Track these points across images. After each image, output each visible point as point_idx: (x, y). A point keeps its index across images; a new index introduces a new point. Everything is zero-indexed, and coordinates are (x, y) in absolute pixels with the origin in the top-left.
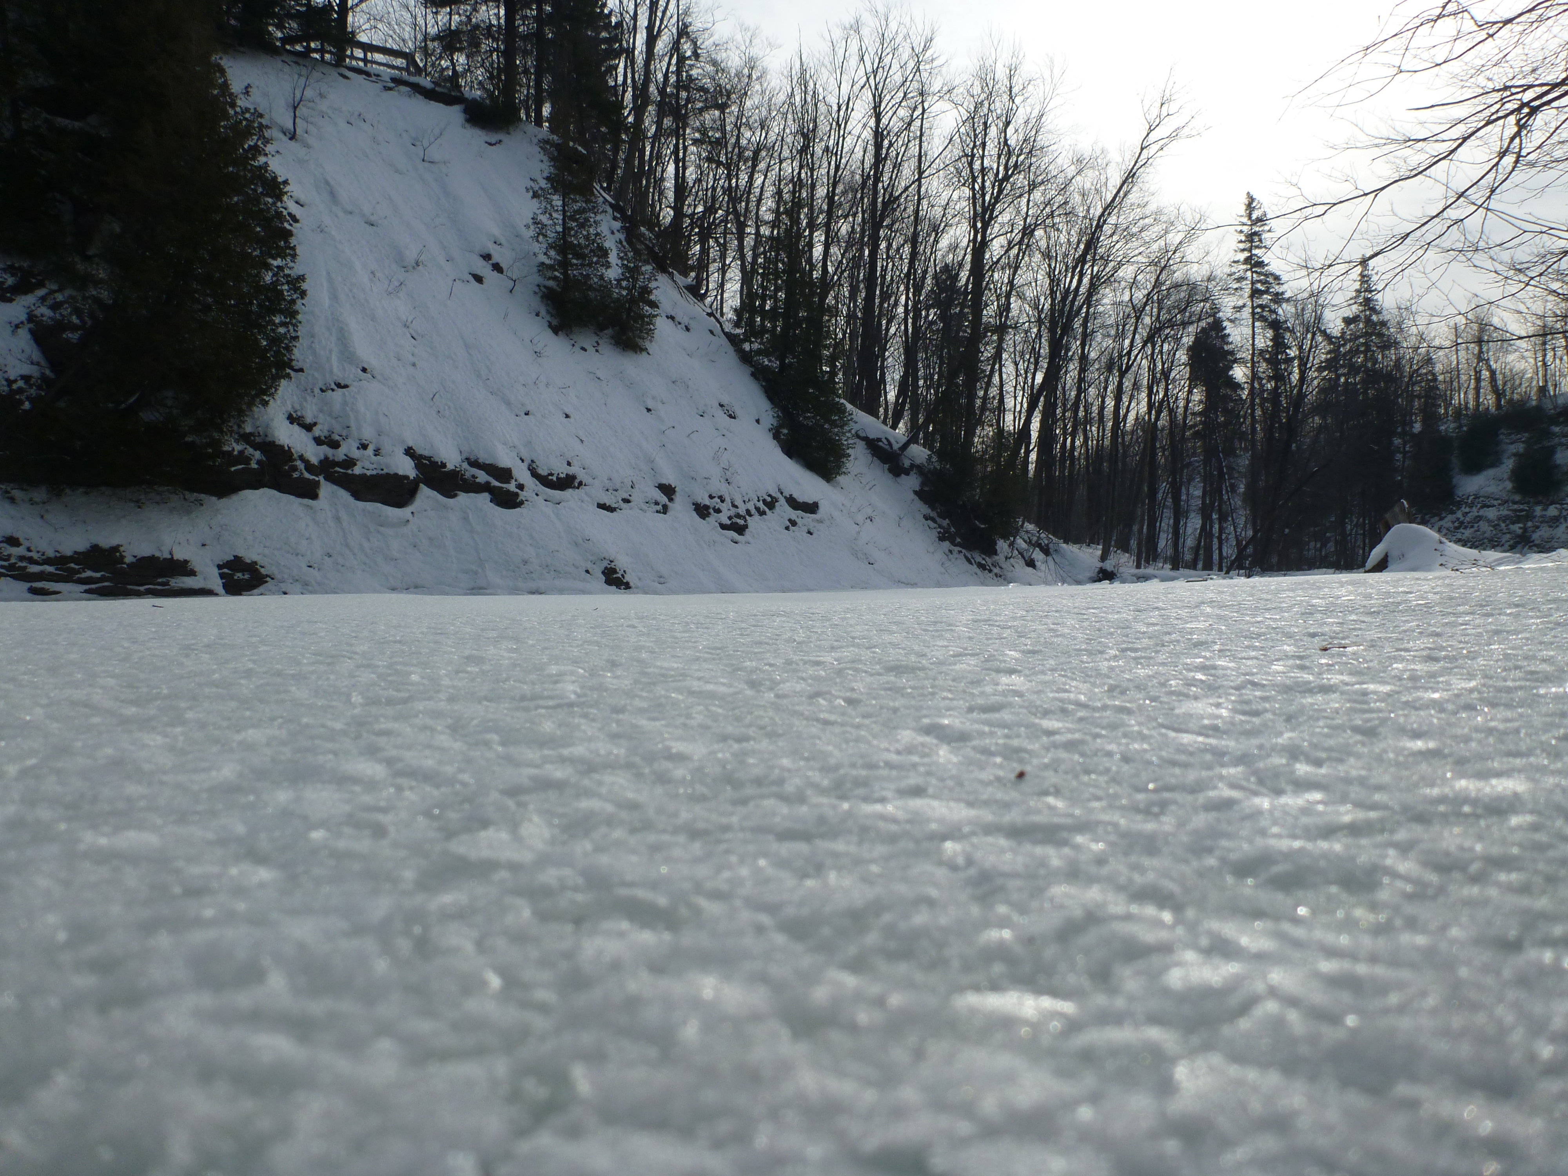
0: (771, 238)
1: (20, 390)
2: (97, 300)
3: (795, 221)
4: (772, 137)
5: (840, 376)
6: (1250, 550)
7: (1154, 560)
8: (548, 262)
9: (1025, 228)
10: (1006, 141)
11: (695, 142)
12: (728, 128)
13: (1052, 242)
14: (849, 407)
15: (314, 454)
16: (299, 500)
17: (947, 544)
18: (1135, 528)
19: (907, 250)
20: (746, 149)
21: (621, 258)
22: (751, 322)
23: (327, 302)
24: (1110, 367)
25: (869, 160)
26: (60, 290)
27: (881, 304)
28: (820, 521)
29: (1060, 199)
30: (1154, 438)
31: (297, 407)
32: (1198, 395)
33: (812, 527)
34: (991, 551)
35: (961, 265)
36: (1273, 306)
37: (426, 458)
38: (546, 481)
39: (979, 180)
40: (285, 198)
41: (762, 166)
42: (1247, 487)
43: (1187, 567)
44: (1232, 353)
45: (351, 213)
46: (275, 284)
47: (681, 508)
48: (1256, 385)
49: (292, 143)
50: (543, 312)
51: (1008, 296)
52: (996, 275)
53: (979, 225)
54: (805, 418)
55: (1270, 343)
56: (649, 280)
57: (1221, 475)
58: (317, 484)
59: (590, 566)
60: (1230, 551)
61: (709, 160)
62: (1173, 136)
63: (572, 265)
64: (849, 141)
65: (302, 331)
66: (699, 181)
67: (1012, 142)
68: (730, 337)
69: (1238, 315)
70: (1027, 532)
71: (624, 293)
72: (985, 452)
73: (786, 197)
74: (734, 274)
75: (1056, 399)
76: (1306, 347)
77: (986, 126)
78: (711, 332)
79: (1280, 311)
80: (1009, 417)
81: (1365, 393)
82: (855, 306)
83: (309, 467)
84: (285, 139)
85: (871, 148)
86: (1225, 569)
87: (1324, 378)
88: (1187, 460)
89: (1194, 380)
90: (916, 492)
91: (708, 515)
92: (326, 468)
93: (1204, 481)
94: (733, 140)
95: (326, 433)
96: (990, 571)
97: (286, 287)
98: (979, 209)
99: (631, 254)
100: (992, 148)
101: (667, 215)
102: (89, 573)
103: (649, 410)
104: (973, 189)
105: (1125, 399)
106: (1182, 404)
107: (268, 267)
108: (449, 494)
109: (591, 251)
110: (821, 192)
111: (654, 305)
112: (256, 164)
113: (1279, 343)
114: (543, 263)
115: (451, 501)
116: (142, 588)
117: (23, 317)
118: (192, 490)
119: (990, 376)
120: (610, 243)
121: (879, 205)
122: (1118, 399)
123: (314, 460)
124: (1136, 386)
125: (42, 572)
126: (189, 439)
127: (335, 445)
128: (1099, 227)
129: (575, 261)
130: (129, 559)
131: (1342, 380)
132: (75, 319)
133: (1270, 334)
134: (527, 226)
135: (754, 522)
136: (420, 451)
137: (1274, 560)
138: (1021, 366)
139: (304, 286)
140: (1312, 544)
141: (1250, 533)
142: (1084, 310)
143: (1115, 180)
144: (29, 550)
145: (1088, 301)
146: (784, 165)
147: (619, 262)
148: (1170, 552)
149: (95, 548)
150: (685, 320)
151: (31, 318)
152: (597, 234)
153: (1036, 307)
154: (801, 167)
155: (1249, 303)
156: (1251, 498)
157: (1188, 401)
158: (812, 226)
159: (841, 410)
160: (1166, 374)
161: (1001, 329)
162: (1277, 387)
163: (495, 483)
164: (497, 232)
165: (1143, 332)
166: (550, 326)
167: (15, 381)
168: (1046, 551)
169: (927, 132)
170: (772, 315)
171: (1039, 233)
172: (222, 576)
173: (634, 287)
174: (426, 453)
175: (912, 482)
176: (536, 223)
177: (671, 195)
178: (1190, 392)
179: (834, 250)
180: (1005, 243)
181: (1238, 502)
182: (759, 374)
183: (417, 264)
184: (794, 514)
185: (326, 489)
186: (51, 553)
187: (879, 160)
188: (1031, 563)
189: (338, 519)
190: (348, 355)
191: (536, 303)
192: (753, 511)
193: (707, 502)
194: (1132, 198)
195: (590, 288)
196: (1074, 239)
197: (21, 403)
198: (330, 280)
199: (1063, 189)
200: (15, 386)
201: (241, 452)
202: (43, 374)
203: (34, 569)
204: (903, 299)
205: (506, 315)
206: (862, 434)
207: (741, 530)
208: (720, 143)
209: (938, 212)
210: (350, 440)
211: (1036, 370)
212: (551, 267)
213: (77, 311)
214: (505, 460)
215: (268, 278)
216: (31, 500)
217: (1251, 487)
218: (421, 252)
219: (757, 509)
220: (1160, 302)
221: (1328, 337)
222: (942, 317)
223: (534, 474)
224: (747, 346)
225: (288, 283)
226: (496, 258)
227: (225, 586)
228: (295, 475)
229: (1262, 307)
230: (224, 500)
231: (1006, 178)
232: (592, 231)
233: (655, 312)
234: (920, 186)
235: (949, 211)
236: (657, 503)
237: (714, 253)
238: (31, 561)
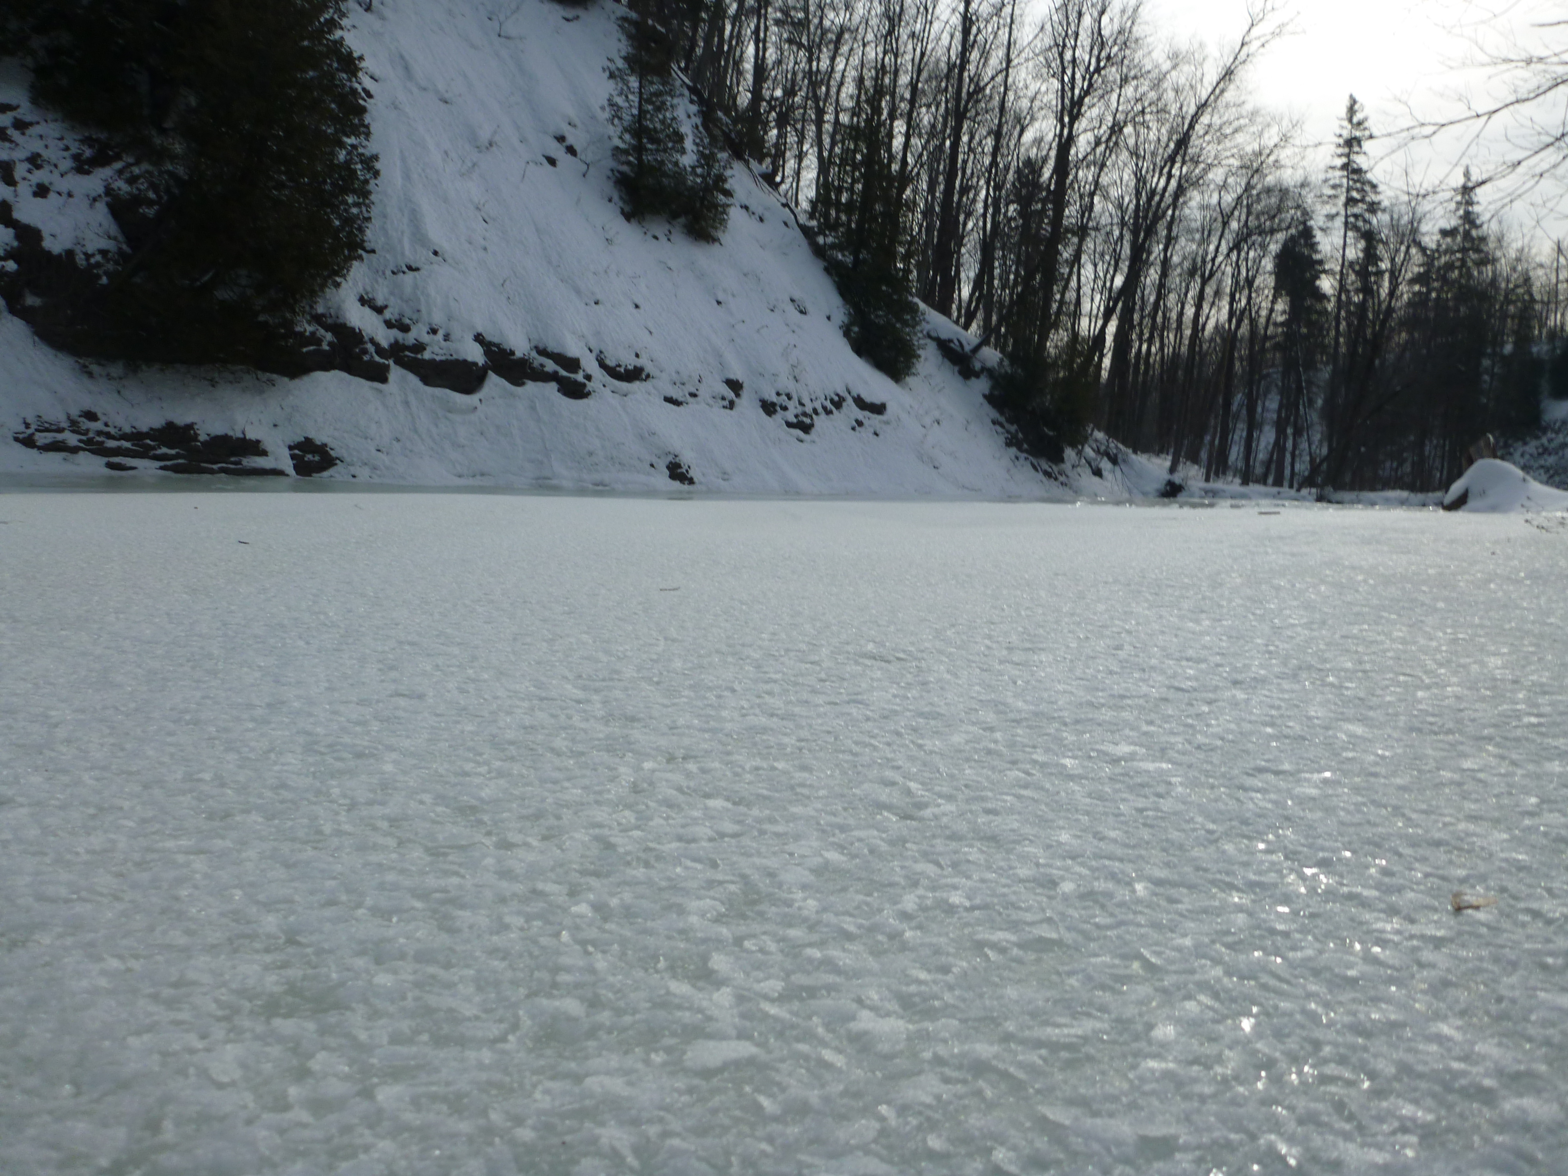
0: (851, 127)
1: (98, 265)
2: (171, 174)
3: (877, 110)
4: (856, 19)
5: (915, 273)
6: (1325, 466)
7: (1224, 473)
8: (622, 146)
9: (1114, 125)
10: (1100, 29)
11: (778, 22)
12: (812, 9)
13: (1142, 139)
14: (922, 306)
15: (385, 337)
16: (369, 383)
17: (1013, 450)
18: (1208, 438)
19: (989, 143)
20: (829, 30)
21: (697, 145)
22: (827, 215)
23: (399, 181)
24: (1192, 273)
25: (956, 46)
26: (137, 163)
27: (960, 199)
28: (887, 423)
29: (1152, 95)
30: (1233, 347)
31: (369, 289)
32: (1280, 306)
33: (878, 428)
34: (1058, 458)
35: (1045, 160)
36: (1367, 215)
37: (495, 345)
38: (614, 372)
39: (1069, 72)
40: (360, 74)
41: (845, 49)
42: (1326, 401)
43: (1257, 481)
44: (1321, 262)
45: (425, 89)
46: (348, 163)
47: (747, 404)
48: (1343, 297)
49: (368, 16)
50: (616, 198)
51: (1092, 195)
52: (1080, 173)
53: (1066, 119)
54: (877, 316)
55: (1361, 255)
56: (725, 168)
57: (1299, 389)
58: (387, 368)
59: (655, 460)
60: (1302, 467)
61: (790, 41)
62: (1277, 33)
63: (646, 150)
64: (936, 26)
65: (375, 212)
66: (779, 62)
67: (1106, 32)
68: (805, 230)
69: (1330, 224)
70: (1096, 440)
71: (699, 180)
72: (1057, 358)
73: (868, 83)
74: (811, 161)
75: (1134, 303)
76: (1399, 260)
77: (1080, 15)
78: (786, 224)
79: (1375, 221)
80: (1084, 322)
81: (1457, 310)
82: (933, 197)
83: (380, 351)
84: (360, 10)
85: (958, 36)
86: (1295, 485)
87: (1414, 294)
88: (1265, 372)
89: (1278, 290)
90: (985, 396)
91: (775, 412)
92: (397, 352)
93: (1281, 393)
94: (816, 21)
95: (397, 316)
96: (1056, 479)
97: (359, 166)
98: (1067, 101)
99: (706, 141)
100: (1085, 39)
101: (744, 99)
102: (164, 450)
103: (719, 303)
104: (1063, 80)
105: (1206, 307)
106: (1264, 313)
107: (342, 145)
108: (517, 382)
109: (668, 136)
110: (904, 79)
111: (728, 193)
112: (332, 38)
113: (1371, 256)
114: (617, 148)
115: (519, 390)
116: (215, 467)
117: (101, 190)
118: (265, 370)
119: (1068, 281)
120: (686, 129)
121: (964, 94)
122: (1199, 307)
123: (385, 344)
124: (1217, 293)
125: (119, 448)
126: (262, 318)
127: (405, 329)
128: (1191, 126)
129: (649, 146)
130: (203, 437)
131: (1434, 295)
132: (152, 195)
133: (1362, 244)
134: (603, 108)
135: (821, 422)
136: (489, 338)
137: (1348, 478)
138: (1100, 267)
139: (378, 166)
140: (1388, 464)
141: (1325, 451)
142: (1170, 212)
143: (1212, 76)
144: (106, 425)
145: (1174, 205)
146: (868, 49)
147: (695, 148)
148: (1240, 464)
149: (170, 426)
150: (759, 211)
151: (108, 191)
152: (674, 119)
153: (1120, 206)
154: (885, 53)
155: (1343, 212)
156: (1329, 414)
157: (1272, 310)
158: (892, 117)
159: (914, 309)
160: (1250, 282)
161: (1082, 231)
162: (1364, 300)
163: (563, 373)
164: (572, 113)
165: (1229, 237)
166: (623, 213)
167: (93, 255)
168: (1114, 461)
169: (1017, 20)
170: (849, 207)
171: (1128, 130)
172: (293, 457)
173: (709, 174)
174: (496, 340)
175: (982, 385)
176: (612, 104)
177: (750, 77)
178: (1273, 302)
179: (915, 142)
180: (1092, 139)
181: (1314, 417)
182: (832, 269)
183: (491, 145)
184: (861, 415)
185: (396, 373)
186: (127, 429)
187: (966, 47)
188: (1098, 473)
189: (407, 403)
190: (420, 237)
191: (609, 188)
192: (820, 410)
193: (774, 399)
194: (1230, 95)
195: (665, 174)
196: (1164, 139)
197: (99, 277)
198: (403, 159)
199: (1157, 84)
200: (92, 261)
201: (313, 334)
202: (120, 249)
203: (111, 444)
204: (983, 193)
205: (579, 200)
206: (933, 334)
207: (806, 428)
208: (804, 24)
209: (1025, 103)
210: (420, 325)
211: (1115, 271)
212: (626, 152)
213: (153, 186)
214: (573, 349)
215: (342, 156)
216: (108, 375)
217: (1329, 401)
218: (495, 132)
219: (825, 408)
220: (1249, 207)
221: (1423, 250)
222: (1021, 213)
223: (602, 365)
224: (821, 240)
225: (362, 162)
226: (570, 140)
227: (295, 467)
228: (366, 358)
229: (1356, 216)
230: (297, 382)
231: (1098, 70)
232: (668, 115)
233: (730, 201)
234: (1007, 76)
235: (1037, 103)
236: (723, 398)
237: (792, 139)
238: (109, 436)
